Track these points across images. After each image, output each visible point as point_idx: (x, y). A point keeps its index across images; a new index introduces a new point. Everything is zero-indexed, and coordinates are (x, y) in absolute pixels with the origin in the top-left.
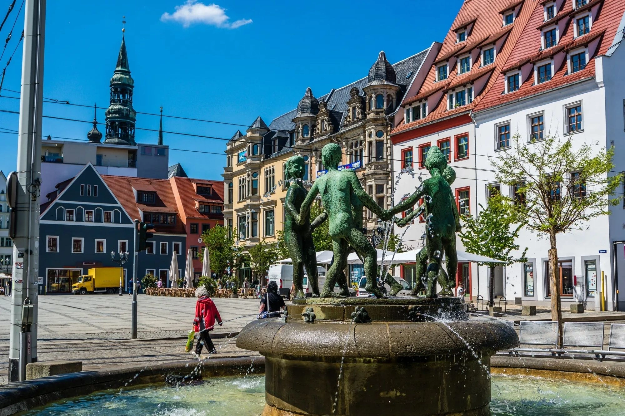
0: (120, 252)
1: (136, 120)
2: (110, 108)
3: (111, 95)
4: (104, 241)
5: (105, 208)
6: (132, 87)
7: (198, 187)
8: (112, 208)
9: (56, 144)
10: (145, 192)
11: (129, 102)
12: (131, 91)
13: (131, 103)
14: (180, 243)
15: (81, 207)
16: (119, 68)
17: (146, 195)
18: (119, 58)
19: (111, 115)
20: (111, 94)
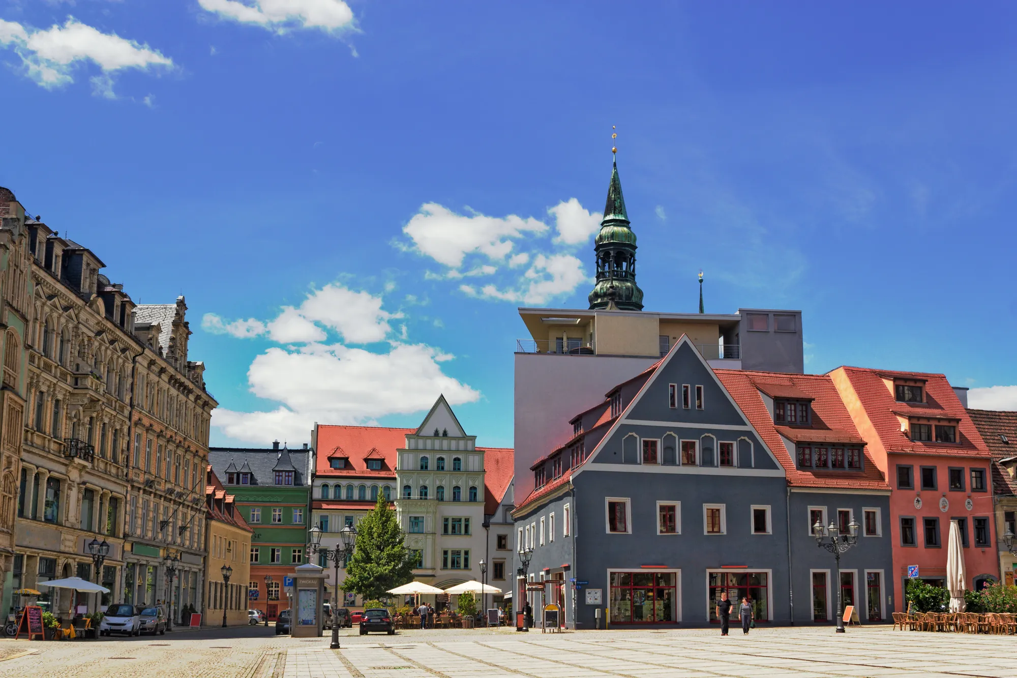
0: (829, 524)
1: (643, 307)
2: (598, 287)
3: (598, 266)
4: (722, 507)
5: (720, 434)
6: (635, 248)
7: (897, 388)
8: (735, 435)
9: (578, 317)
10: (789, 400)
11: (630, 274)
12: (632, 255)
13: (634, 276)
14: (878, 511)
15: (672, 433)
16: (611, 217)
17: (793, 407)
18: (609, 198)
19: (599, 300)
20: (597, 262)
